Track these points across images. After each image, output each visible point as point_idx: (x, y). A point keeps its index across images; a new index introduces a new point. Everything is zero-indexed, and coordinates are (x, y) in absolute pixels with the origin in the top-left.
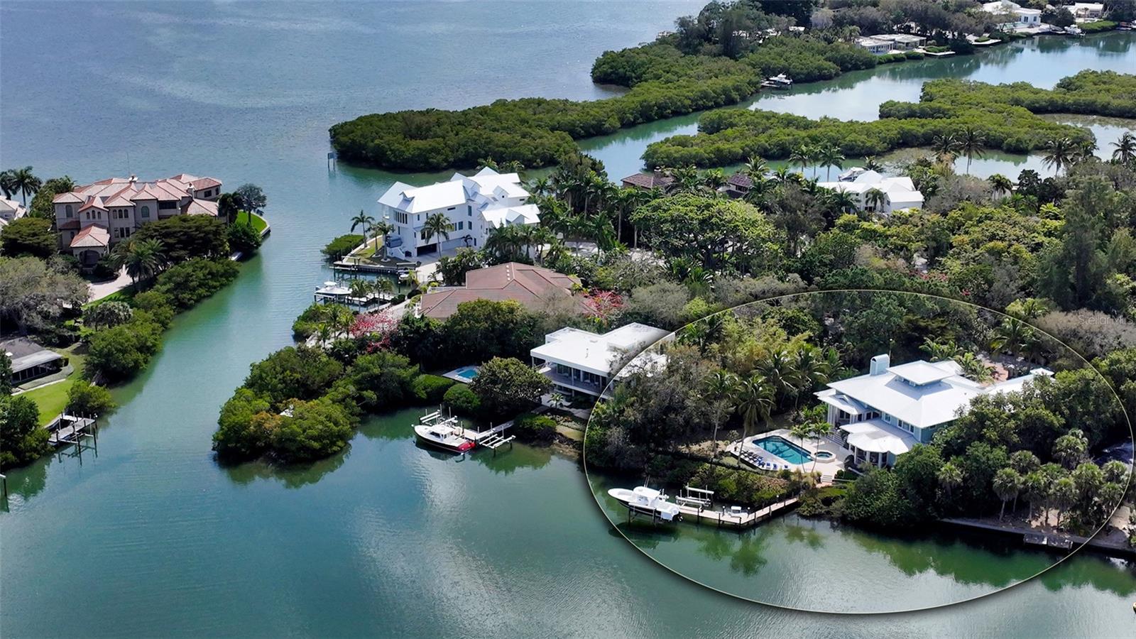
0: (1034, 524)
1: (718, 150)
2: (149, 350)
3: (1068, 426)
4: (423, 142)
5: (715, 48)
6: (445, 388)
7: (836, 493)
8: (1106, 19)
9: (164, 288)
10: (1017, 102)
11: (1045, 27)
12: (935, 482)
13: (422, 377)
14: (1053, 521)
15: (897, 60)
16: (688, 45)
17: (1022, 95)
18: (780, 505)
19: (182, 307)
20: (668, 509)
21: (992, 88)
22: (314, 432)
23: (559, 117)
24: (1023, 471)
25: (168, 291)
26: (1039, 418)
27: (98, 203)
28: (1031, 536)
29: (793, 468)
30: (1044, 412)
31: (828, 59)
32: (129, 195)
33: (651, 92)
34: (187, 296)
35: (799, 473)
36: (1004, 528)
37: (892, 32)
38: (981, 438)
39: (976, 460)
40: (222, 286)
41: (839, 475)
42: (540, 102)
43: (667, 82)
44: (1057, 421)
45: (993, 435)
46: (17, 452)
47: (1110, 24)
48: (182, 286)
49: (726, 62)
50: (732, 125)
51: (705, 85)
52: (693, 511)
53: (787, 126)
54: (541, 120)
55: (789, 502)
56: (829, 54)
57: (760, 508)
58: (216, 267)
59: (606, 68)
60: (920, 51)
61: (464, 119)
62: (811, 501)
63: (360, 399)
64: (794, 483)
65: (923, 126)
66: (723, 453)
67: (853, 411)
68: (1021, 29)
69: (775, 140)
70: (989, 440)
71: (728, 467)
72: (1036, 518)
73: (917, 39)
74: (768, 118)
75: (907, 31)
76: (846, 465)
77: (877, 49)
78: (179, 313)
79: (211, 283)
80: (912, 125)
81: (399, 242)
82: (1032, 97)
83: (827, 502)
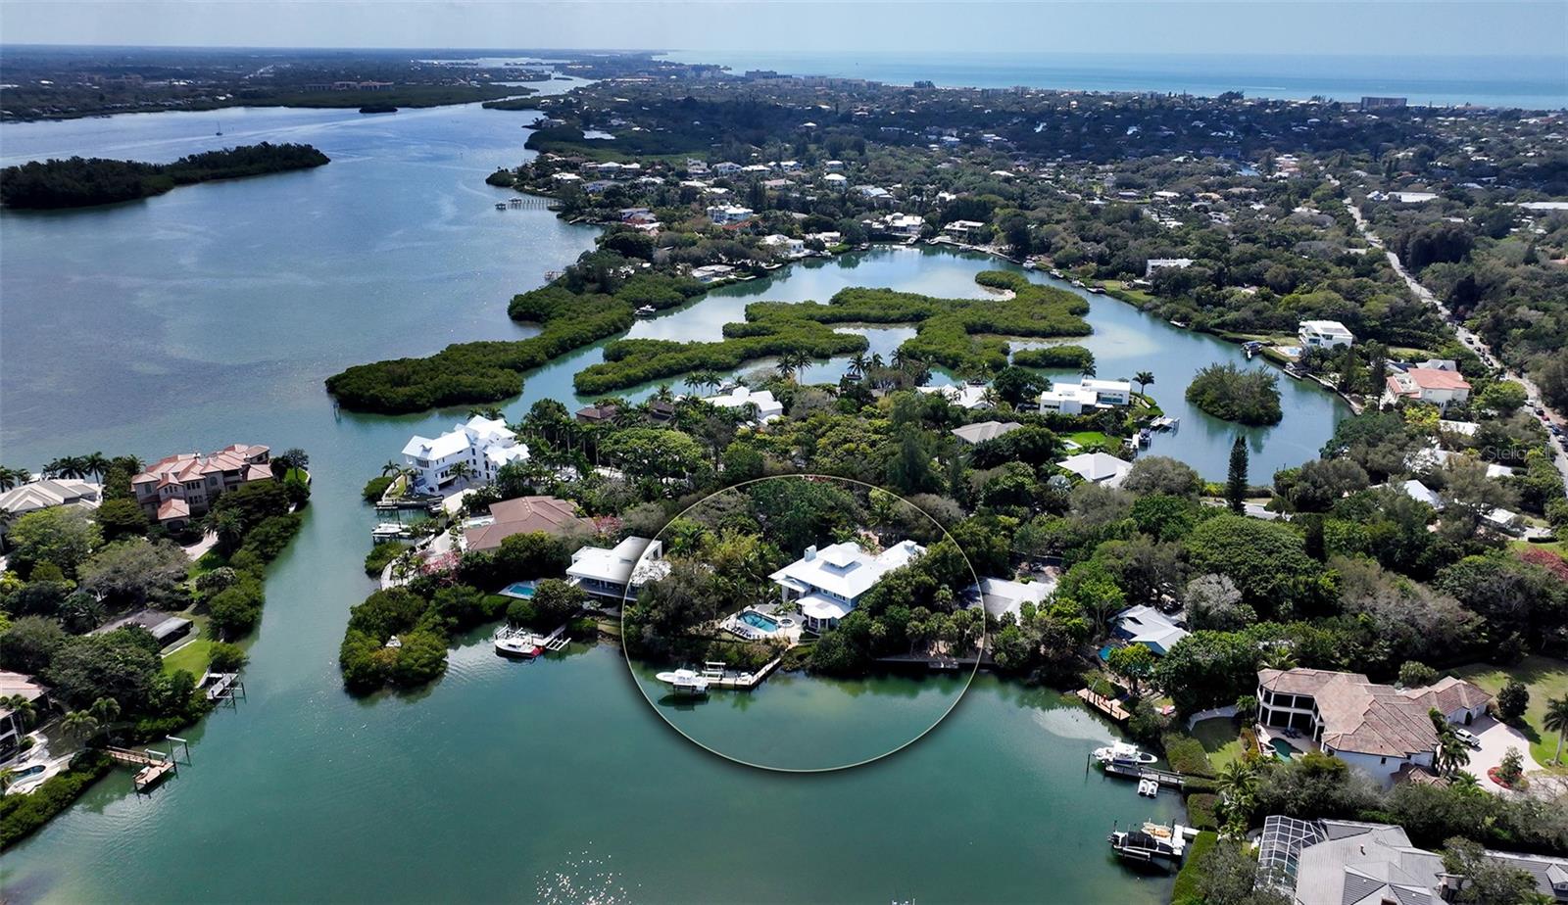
0: (932, 653)
1: (627, 375)
2: (257, 603)
3: (940, 583)
4: (408, 388)
5: (596, 286)
6: (506, 605)
7: (804, 651)
8: (844, 243)
9: (251, 547)
10: (811, 318)
11: (807, 251)
12: (868, 636)
13: (486, 598)
14: (943, 650)
15: (719, 285)
16: (575, 285)
17: (812, 311)
18: (770, 666)
19: (268, 558)
20: (700, 681)
21: (792, 306)
22: (423, 661)
23: (503, 357)
24: (922, 621)
25: (256, 548)
26: (924, 582)
27: (172, 480)
28: (933, 663)
29: (770, 635)
30: (925, 578)
31: (675, 290)
32: (197, 469)
33: (562, 329)
34: (270, 549)
35: (775, 639)
36: (915, 660)
37: (710, 264)
38: (892, 602)
39: (892, 617)
40: (292, 534)
41: (802, 636)
42: (485, 345)
43: (570, 319)
44: (932, 581)
45: (899, 599)
46: (184, 715)
47: (847, 247)
48: (265, 543)
49: (605, 299)
50: (630, 353)
51: (598, 319)
52: (716, 681)
53: (668, 351)
54: (490, 361)
55: (776, 662)
56: (675, 286)
57: (759, 670)
58: (284, 521)
59: (519, 309)
60: (732, 277)
61: (433, 365)
62: (789, 659)
63: (445, 624)
64: (775, 647)
65: (758, 343)
66: (719, 630)
67: (801, 589)
68: (793, 254)
69: (663, 364)
70: (898, 602)
71: (728, 641)
72: (932, 649)
73: (729, 268)
74: (653, 346)
75: (720, 263)
76: (804, 629)
77: (704, 278)
78: (266, 564)
79: (284, 534)
80: (750, 343)
81: (423, 481)
82: (820, 312)
83: (801, 658)
